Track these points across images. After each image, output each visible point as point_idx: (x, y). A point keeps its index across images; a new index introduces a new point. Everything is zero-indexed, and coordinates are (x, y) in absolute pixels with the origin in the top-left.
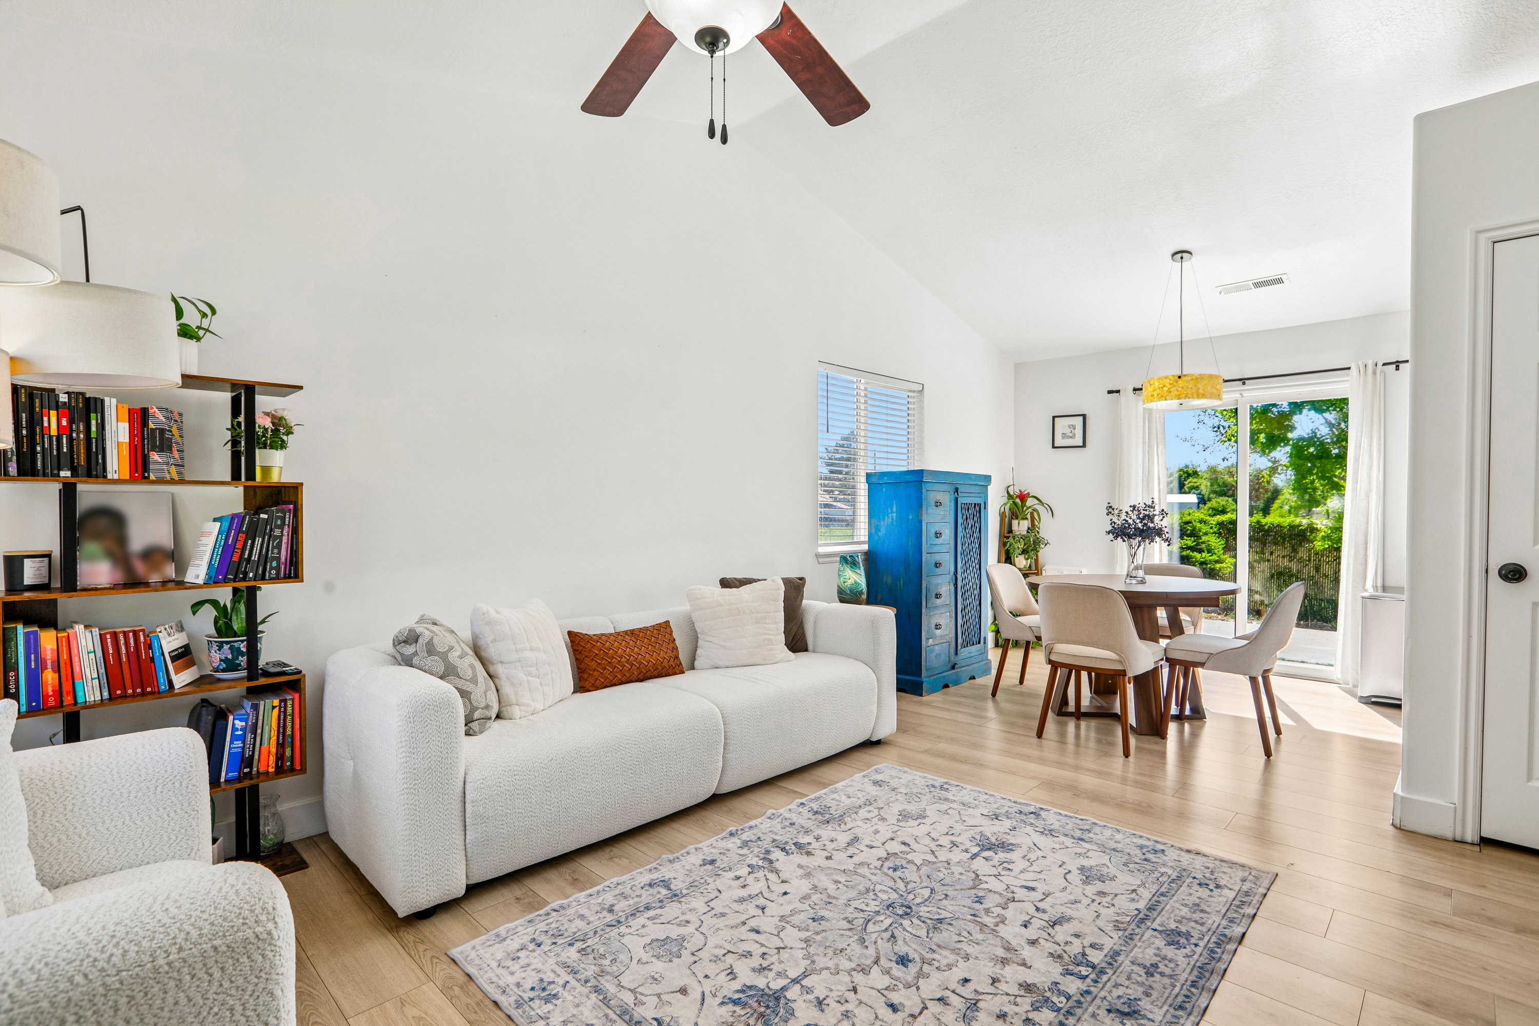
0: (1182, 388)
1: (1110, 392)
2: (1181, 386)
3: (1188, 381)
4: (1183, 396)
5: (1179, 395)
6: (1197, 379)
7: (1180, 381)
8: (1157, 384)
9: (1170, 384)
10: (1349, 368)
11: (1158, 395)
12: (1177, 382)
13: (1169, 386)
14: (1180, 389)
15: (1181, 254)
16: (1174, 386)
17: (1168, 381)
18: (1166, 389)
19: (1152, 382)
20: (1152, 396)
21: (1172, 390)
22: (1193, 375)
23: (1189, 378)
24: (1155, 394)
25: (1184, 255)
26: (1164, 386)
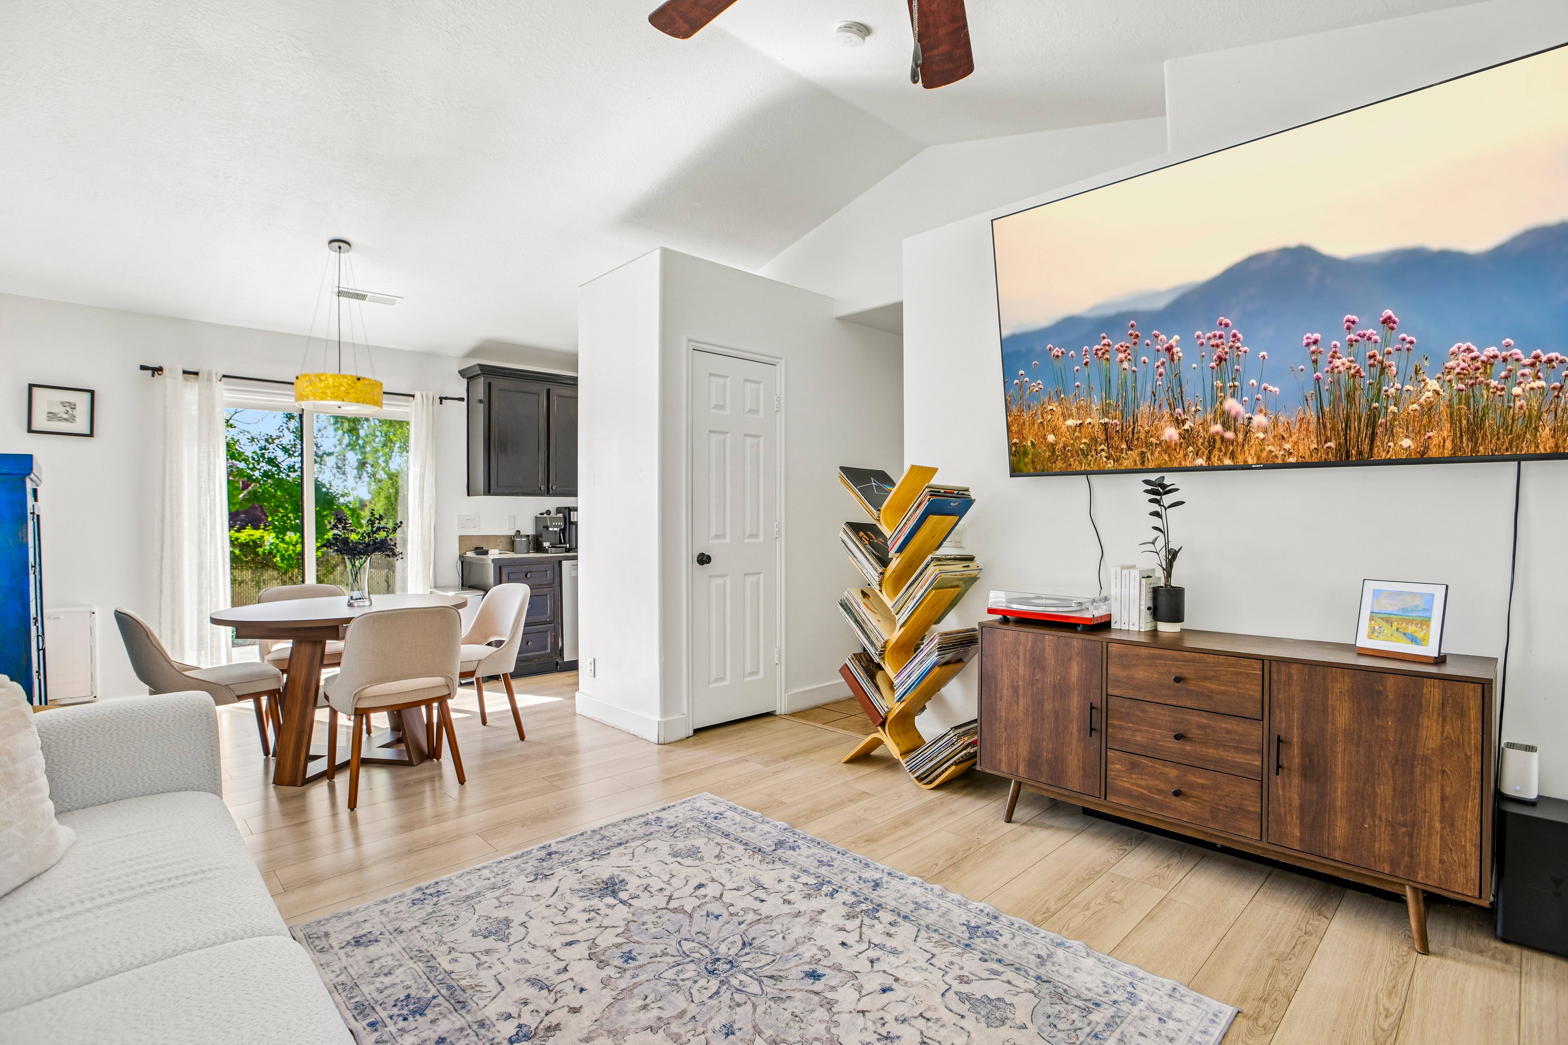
0: (361, 391)
1: (143, 368)
2: (360, 389)
3: (366, 385)
4: (361, 400)
5: (357, 398)
6: (373, 384)
7: (359, 383)
8: (331, 381)
9: (349, 384)
10: (413, 396)
11: (332, 393)
12: (356, 384)
13: (347, 387)
14: (358, 392)
15: (340, 243)
16: (353, 388)
17: (346, 380)
18: (344, 389)
19: (323, 378)
20: (324, 393)
21: (350, 391)
22: (370, 380)
23: (367, 382)
24: (328, 391)
25: (342, 244)
26: (341, 385)
